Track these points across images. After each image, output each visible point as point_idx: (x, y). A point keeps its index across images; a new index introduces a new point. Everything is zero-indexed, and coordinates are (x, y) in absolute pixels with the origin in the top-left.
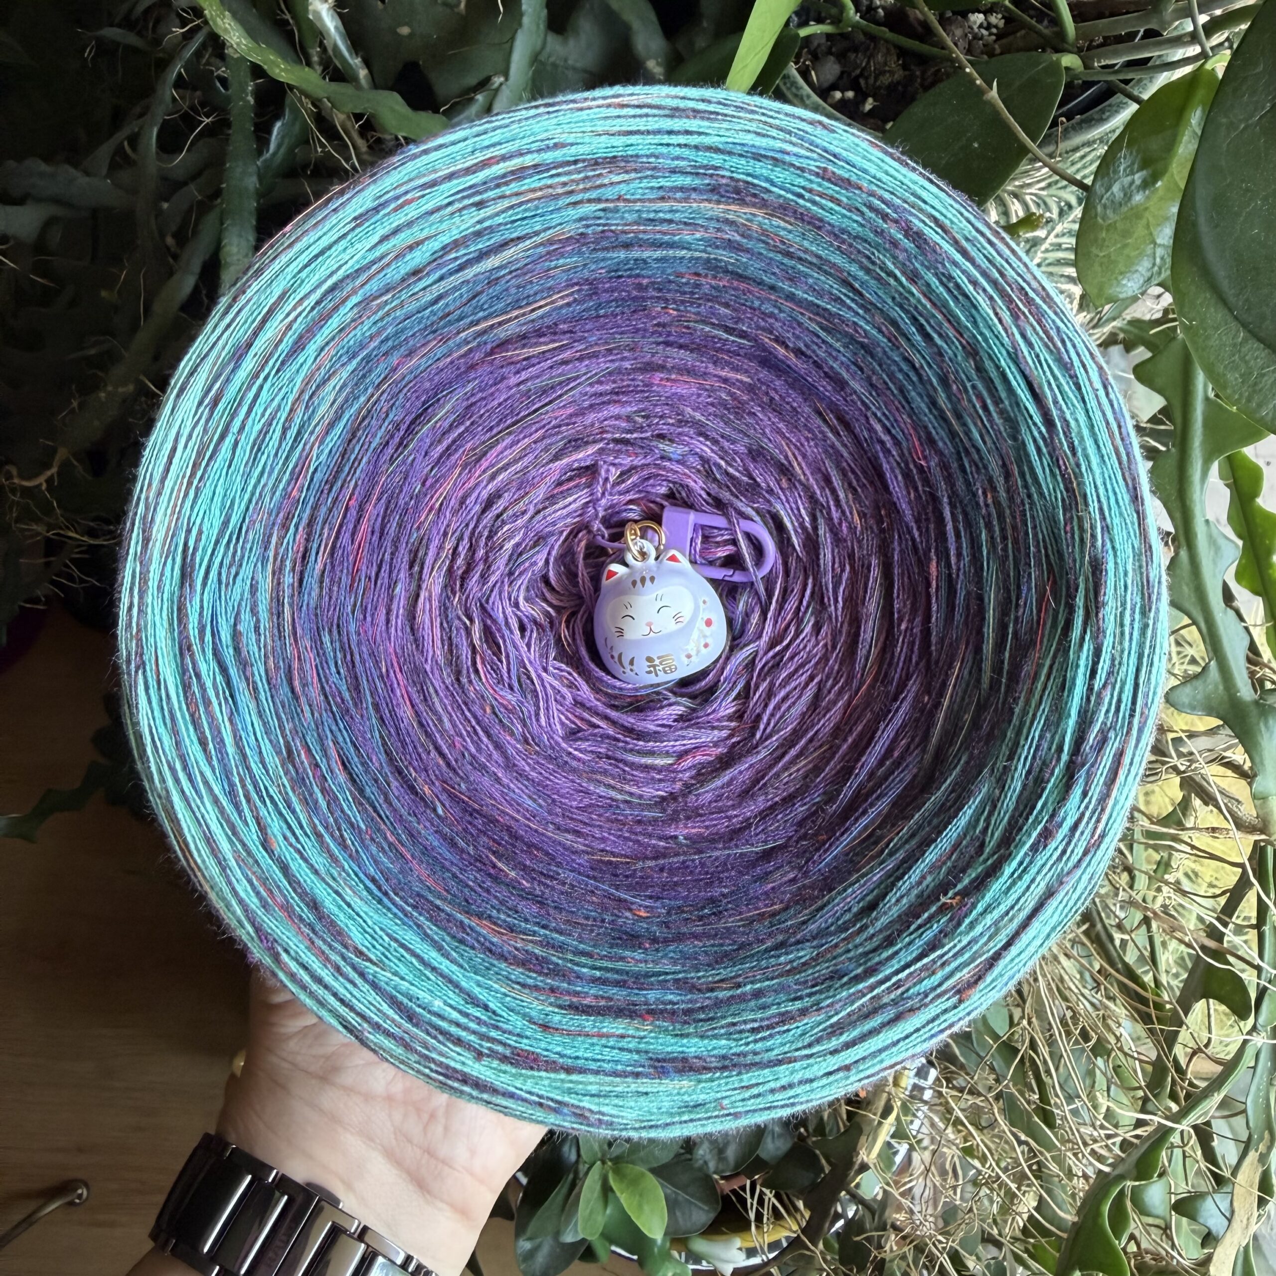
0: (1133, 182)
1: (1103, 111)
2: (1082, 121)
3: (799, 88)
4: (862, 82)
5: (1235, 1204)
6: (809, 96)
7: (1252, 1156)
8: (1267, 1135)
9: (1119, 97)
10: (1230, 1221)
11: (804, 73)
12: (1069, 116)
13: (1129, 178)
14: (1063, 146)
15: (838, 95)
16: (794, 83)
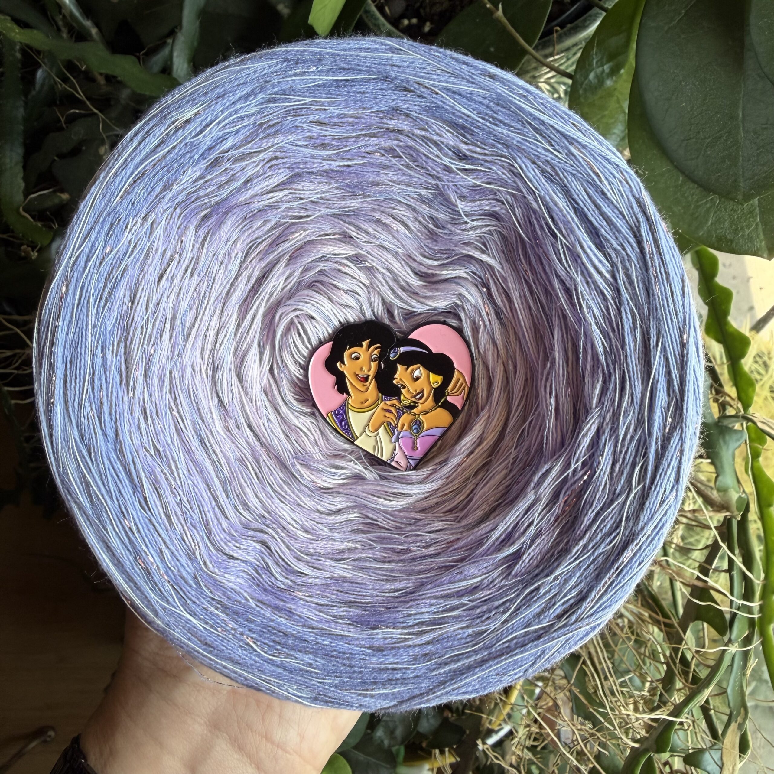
0: (603, 71)
1: (585, 20)
2: (572, 28)
3: (376, 19)
4: (422, 11)
5: (724, 759)
6: (384, 25)
7: (733, 726)
8: (742, 710)
9: (596, 10)
10: (721, 768)
11: (381, 9)
12: (562, 26)
13: (601, 69)
14: (558, 47)
15: (406, 22)
16: (373, 16)
